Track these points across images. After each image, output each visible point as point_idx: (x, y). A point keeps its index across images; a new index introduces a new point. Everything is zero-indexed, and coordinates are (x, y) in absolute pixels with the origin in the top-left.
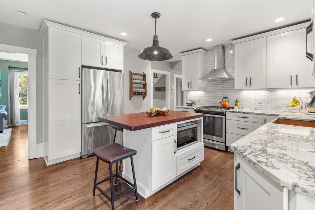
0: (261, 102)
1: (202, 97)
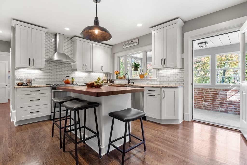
0: (85, 79)
1: (39, 76)
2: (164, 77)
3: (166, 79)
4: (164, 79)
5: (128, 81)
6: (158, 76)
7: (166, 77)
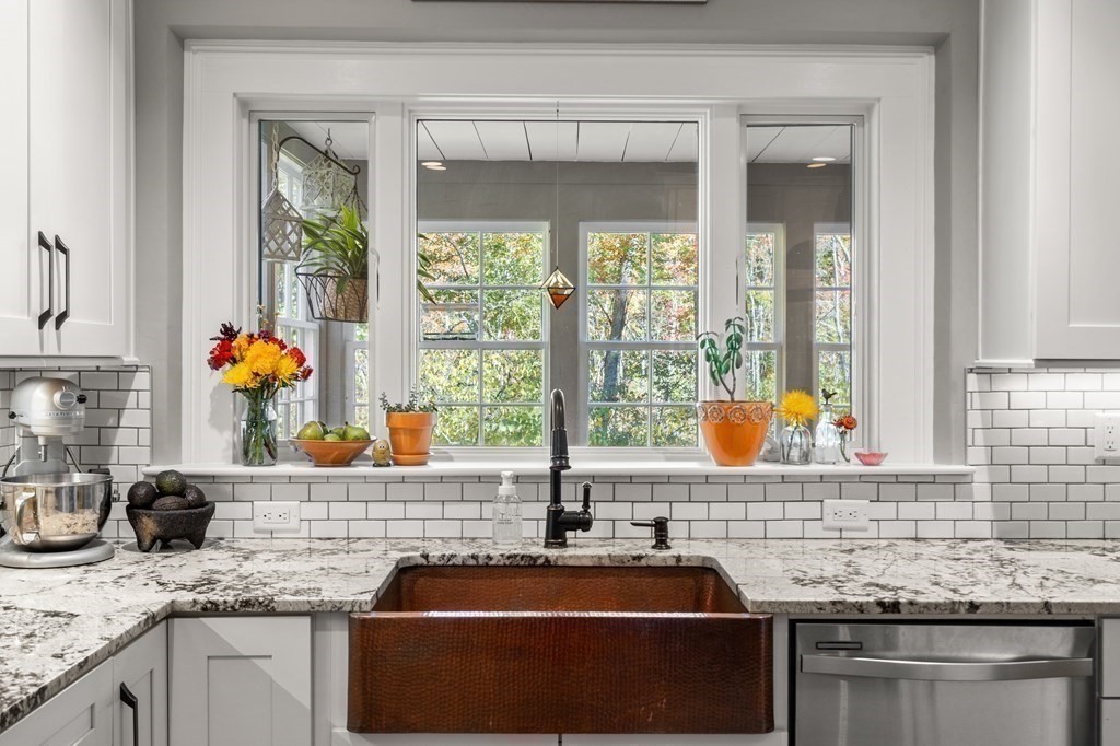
2: (1057, 455)
3: (1077, 474)
4: (1060, 474)
5: (556, 497)
6: (980, 437)
7: (1077, 455)
